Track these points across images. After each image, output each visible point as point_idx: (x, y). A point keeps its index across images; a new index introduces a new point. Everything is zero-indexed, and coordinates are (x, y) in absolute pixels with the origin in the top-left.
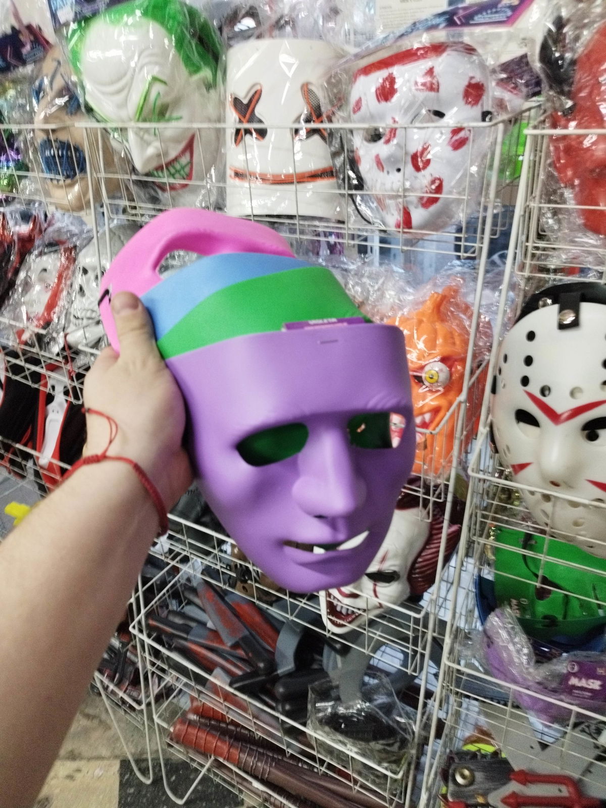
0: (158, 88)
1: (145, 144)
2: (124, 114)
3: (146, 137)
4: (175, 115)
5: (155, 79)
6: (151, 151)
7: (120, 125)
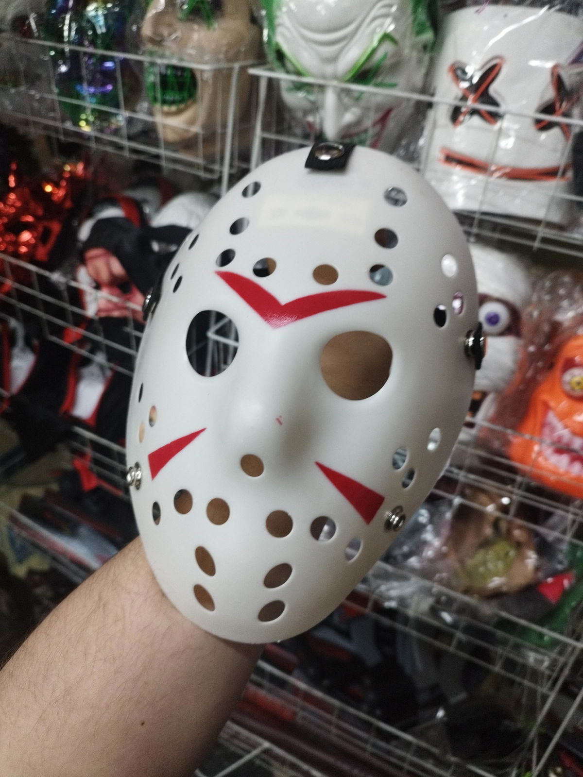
0: (388, 47)
1: (342, 108)
2: (329, 69)
3: (346, 100)
4: (388, 80)
5: (386, 37)
6: (349, 117)
7: (321, 82)
